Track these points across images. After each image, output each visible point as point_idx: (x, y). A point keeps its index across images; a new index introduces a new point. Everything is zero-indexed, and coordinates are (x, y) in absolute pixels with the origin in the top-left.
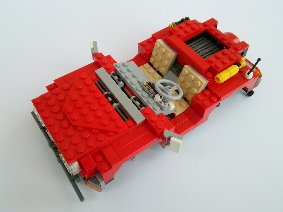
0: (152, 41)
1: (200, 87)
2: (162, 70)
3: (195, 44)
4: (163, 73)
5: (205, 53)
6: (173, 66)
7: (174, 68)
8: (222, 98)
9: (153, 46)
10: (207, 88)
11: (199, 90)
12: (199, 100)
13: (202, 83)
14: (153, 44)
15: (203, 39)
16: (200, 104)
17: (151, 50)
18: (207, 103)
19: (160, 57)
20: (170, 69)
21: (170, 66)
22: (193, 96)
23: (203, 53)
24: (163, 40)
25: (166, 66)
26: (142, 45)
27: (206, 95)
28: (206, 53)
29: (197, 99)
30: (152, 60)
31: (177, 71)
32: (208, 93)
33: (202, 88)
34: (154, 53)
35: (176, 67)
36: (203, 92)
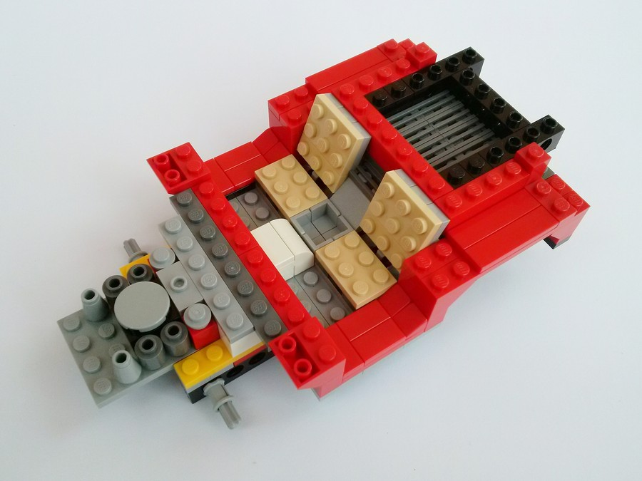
0: (307, 97)
1: (425, 234)
2: (329, 178)
3: (420, 110)
4: (332, 185)
5: (445, 136)
6: (357, 169)
7: (360, 175)
8: (484, 269)
9: (308, 111)
10: (445, 237)
11: (422, 241)
12: (422, 270)
13: (430, 225)
14: (308, 104)
15: (444, 97)
16: (424, 281)
17: (300, 120)
18: (441, 279)
19: (322, 143)
20: (349, 176)
21: (349, 169)
22: (407, 256)
23: (441, 138)
24: (334, 95)
25: (340, 168)
26: (278, 105)
27: (442, 258)
28: (449, 138)
29: (415, 266)
30: (302, 149)
31: (368, 184)
32: (447, 251)
33: (433, 236)
34: (309, 129)
35: (366, 170)
36: (433, 247)
